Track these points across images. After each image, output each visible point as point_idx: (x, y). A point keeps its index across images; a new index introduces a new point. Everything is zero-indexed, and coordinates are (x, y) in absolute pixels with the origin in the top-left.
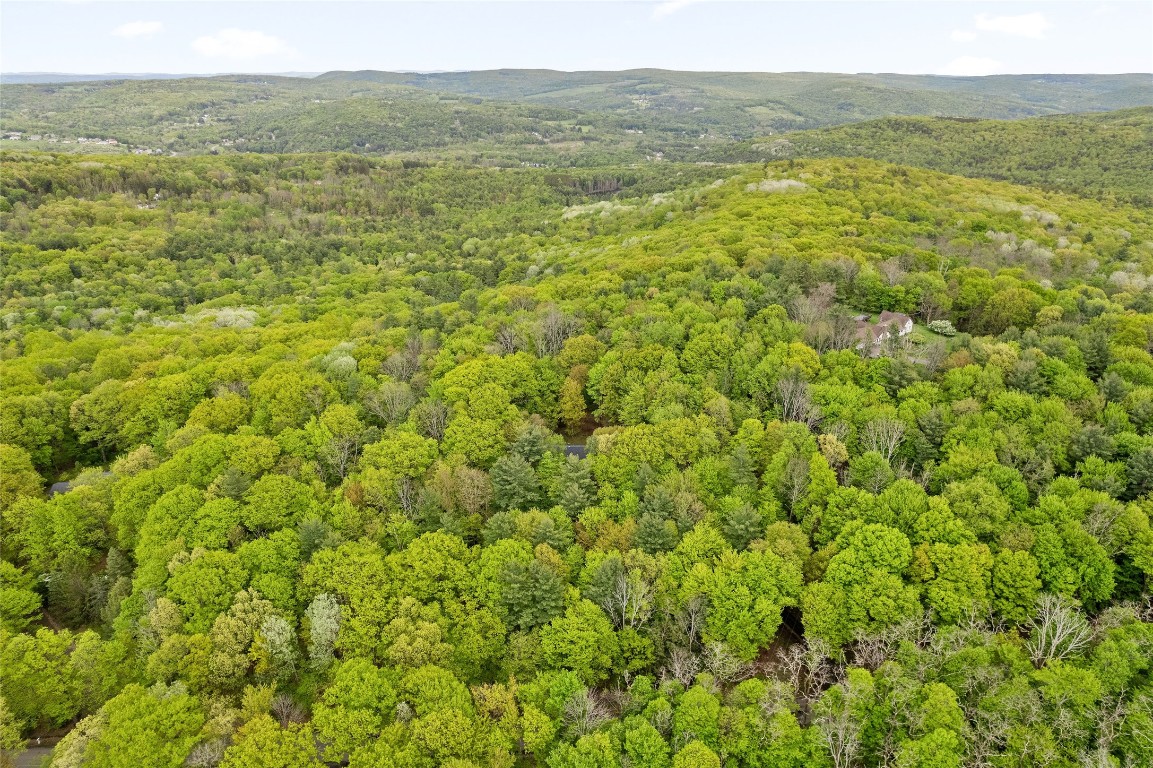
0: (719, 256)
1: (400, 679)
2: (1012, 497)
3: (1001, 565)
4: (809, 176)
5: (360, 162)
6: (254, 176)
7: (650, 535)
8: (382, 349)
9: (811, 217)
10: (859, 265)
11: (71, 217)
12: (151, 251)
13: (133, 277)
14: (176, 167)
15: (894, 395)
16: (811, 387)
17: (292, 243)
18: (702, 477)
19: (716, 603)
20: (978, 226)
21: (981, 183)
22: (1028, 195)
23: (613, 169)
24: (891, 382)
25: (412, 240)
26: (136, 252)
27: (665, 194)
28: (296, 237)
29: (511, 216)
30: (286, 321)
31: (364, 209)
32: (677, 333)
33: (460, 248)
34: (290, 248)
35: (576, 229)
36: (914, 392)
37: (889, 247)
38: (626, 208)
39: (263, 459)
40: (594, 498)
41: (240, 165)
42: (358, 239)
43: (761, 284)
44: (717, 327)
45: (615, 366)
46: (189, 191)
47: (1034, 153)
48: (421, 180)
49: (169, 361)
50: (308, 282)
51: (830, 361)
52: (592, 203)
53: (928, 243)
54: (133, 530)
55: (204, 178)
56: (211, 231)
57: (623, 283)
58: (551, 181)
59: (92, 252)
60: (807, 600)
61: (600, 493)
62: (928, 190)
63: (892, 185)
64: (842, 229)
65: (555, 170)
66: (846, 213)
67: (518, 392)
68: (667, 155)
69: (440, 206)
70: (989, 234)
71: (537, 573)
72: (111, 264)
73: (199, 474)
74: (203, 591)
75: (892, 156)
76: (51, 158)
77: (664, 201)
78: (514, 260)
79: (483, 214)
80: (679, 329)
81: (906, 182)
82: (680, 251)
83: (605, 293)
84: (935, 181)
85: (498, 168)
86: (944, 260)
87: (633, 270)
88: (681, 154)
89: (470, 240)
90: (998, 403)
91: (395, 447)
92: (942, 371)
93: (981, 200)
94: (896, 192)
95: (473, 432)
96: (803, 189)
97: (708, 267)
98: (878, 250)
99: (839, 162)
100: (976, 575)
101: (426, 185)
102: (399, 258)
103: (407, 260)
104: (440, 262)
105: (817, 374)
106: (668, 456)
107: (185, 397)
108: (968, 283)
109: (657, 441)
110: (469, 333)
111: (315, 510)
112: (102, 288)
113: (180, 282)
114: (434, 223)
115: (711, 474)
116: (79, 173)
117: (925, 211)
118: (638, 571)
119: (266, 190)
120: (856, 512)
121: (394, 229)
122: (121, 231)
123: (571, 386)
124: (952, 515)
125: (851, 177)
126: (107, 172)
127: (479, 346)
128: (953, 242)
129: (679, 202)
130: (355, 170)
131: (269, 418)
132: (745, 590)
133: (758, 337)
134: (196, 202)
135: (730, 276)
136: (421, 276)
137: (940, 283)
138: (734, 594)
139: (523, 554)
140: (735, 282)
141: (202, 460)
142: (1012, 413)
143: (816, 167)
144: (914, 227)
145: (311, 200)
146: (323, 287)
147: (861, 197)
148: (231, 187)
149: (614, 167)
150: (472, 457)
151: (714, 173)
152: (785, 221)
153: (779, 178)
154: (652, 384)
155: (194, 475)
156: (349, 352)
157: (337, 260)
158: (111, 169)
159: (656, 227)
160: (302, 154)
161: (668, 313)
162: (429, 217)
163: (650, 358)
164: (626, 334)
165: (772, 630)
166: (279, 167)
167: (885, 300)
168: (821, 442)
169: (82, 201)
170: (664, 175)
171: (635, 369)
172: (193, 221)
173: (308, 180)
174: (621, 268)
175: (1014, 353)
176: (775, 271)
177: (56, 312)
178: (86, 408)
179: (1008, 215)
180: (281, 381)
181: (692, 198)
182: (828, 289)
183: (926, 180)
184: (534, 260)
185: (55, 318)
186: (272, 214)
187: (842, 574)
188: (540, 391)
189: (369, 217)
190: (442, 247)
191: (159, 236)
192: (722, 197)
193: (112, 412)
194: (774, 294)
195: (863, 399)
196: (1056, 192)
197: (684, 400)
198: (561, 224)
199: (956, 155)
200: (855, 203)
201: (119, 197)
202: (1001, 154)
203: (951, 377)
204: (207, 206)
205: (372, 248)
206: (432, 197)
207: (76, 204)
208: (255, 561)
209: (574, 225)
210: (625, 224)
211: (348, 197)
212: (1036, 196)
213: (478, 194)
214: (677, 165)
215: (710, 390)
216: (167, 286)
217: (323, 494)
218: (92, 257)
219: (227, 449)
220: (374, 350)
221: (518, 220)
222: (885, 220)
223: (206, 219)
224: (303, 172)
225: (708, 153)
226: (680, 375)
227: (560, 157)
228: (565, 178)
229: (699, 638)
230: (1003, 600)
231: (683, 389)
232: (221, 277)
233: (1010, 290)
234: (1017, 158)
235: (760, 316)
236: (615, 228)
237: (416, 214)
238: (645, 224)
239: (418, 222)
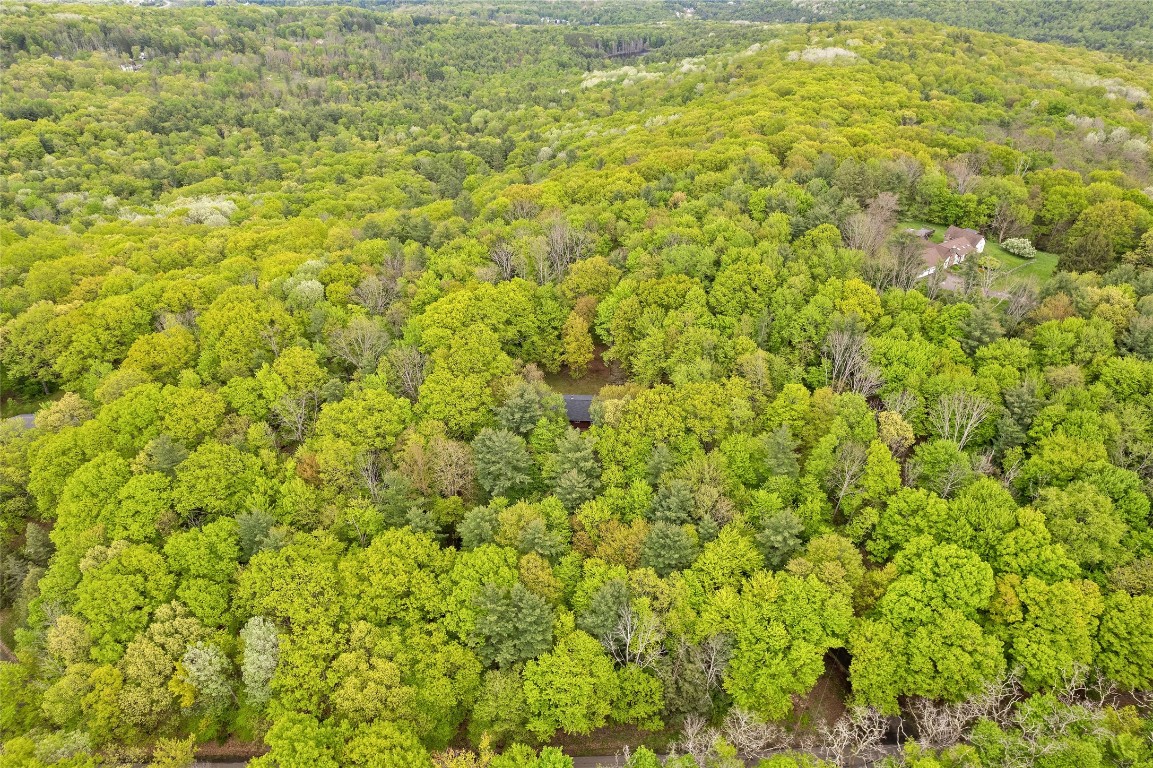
0: (759, 152)
1: (347, 741)
2: (1128, 512)
3: (1114, 612)
4: (858, 42)
5: (365, 17)
6: (251, 34)
7: (663, 547)
8: (354, 269)
9: (863, 98)
10: (923, 165)
11: (46, 80)
12: (131, 123)
13: (109, 154)
14: (165, 21)
15: (971, 353)
16: (868, 342)
17: (287, 113)
18: (731, 461)
19: (744, 646)
20: (1055, 108)
21: (1052, 48)
22: (1109, 65)
23: (641, 28)
24: (968, 336)
25: (417, 110)
26: (114, 123)
27: (696, 60)
28: (295, 106)
29: (526, 82)
30: (264, 217)
31: (368, 72)
32: (707, 261)
33: (468, 121)
34: (284, 120)
35: (596, 100)
36: (998, 353)
37: (955, 140)
38: (651, 76)
39: (202, 421)
40: (597, 484)
41: (235, 19)
42: (359, 109)
43: (809, 194)
44: (755, 254)
45: (629, 301)
46: (176, 50)
47: (1112, 10)
48: (431, 39)
49: (116, 276)
50: (299, 163)
51: (893, 304)
52: (614, 68)
53: (1001, 134)
54: (54, 500)
55: (193, 35)
56: (200, 97)
57: (644, 185)
58: (572, 41)
59: (67, 123)
60: (858, 645)
61: (604, 478)
62: (995, 61)
63: (953, 54)
64: (899, 113)
65: (576, 29)
66: (903, 93)
67: (511, 333)
68: (698, 12)
69: (449, 69)
70: (1070, 119)
71: (521, 600)
72: (87, 138)
73: (128, 436)
74: (114, 607)
75: (948, 14)
76: (24, 9)
77: (694, 68)
78: (524, 140)
79: (497, 79)
80: (708, 254)
81: (970, 50)
82: (711, 140)
83: (620, 197)
84: (1002, 49)
85: (514, 25)
86: (1022, 158)
87: (656, 167)
88: (714, 10)
89: (480, 113)
90: (1107, 373)
91: (359, 408)
92: (1032, 322)
93: (1056, 73)
94: (958, 65)
95: (453, 391)
96: (853, 60)
97: (746, 166)
98: (944, 145)
99: (890, 24)
100: (1082, 628)
101: (436, 45)
102: (401, 132)
103: (409, 135)
104: (443, 140)
105: (876, 320)
106: (688, 431)
107: (127, 327)
108: (1056, 192)
109: (676, 410)
110: (459, 248)
111: (262, 489)
112: (73, 168)
113: (160, 161)
114: (443, 90)
115: (741, 457)
116: (55, 26)
117: (992, 88)
118: (646, 601)
119: (262, 50)
120: (923, 524)
121: (399, 97)
122: (100, 98)
123: (577, 324)
124: (1049, 536)
125: (906, 43)
126: (84, 26)
127: (469, 268)
128: (1029, 132)
129: (710, 72)
130: (360, 26)
131: (216, 362)
132: (778, 629)
133: (804, 268)
134: (185, 63)
135: (773, 180)
136: (423, 157)
137: (1021, 191)
138: (766, 634)
139: (505, 571)
140: (776, 191)
141: (131, 421)
142: (1125, 386)
143: (866, 32)
144: (982, 110)
145: (312, 62)
146: (313, 170)
147: (918, 70)
148: (223, 46)
149: (641, 25)
150: (450, 424)
151: (750, 35)
152: (833, 102)
153: (825, 46)
154: (673, 330)
155: (122, 439)
156: (315, 272)
157: (334, 135)
158: (90, 22)
159: (686, 100)
160: (303, 8)
161: (696, 231)
162: (438, 82)
163: (672, 293)
164: (645, 257)
165: (812, 681)
166: (277, 22)
167: (952, 211)
168: (881, 420)
169: (59, 60)
170: (694, 35)
171: (654, 306)
172: (180, 86)
173: (308, 38)
174: (642, 164)
175: (1129, 301)
176: (826, 176)
177: (20, 198)
178: (11, 337)
179: (1089, 92)
180: (232, 314)
181: (725, 66)
182: (889, 200)
183: (992, 47)
184: (547, 141)
185: (18, 204)
186: (269, 77)
187: (904, 610)
188: (539, 327)
189: (372, 83)
190: (448, 119)
191: (140, 104)
192: (759, 67)
193: (41, 345)
194: (825, 210)
195: (933, 359)
196: (1140, 60)
197: (712, 353)
198: (579, 95)
199: (1022, 12)
200: (912, 78)
201: (98, 56)
202: (1074, 11)
203: (1047, 335)
204: (197, 68)
205: (373, 120)
206: (441, 59)
207: (52, 64)
208: (183, 562)
209: (593, 96)
210: (649, 96)
211: (352, 59)
212: (1118, 66)
213: (492, 55)
214: (710, 23)
215: (744, 341)
216: (146, 165)
217: (272, 467)
218: (65, 129)
219: (161, 407)
220: (344, 271)
221: (533, 88)
222: (949, 103)
223: (195, 84)
224: (303, 29)
225: (743, 9)
226: (707, 317)
227: (583, 12)
228: (587, 38)
229: (720, 682)
230: (1112, 656)
231: (711, 337)
232: (207, 154)
233: (1109, 202)
234: (1092, 16)
235: (808, 239)
236: (636, 101)
237: (424, 79)
238: (672, 97)
239: (426, 88)
